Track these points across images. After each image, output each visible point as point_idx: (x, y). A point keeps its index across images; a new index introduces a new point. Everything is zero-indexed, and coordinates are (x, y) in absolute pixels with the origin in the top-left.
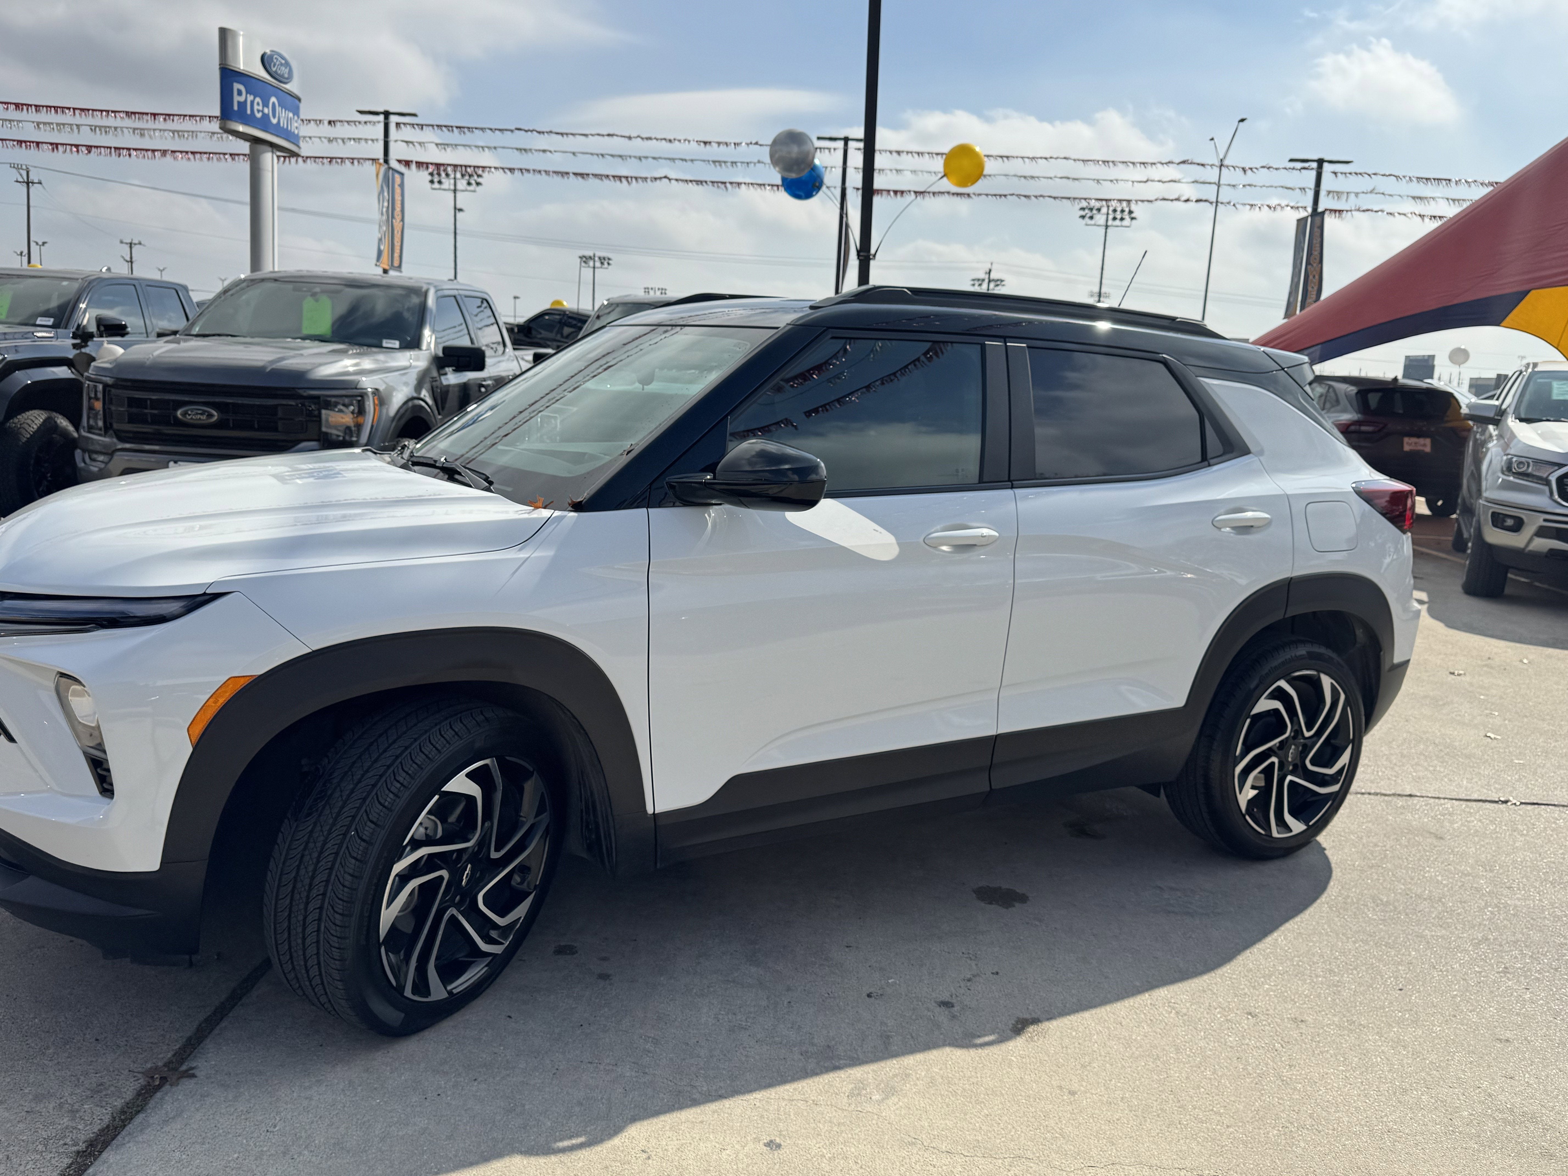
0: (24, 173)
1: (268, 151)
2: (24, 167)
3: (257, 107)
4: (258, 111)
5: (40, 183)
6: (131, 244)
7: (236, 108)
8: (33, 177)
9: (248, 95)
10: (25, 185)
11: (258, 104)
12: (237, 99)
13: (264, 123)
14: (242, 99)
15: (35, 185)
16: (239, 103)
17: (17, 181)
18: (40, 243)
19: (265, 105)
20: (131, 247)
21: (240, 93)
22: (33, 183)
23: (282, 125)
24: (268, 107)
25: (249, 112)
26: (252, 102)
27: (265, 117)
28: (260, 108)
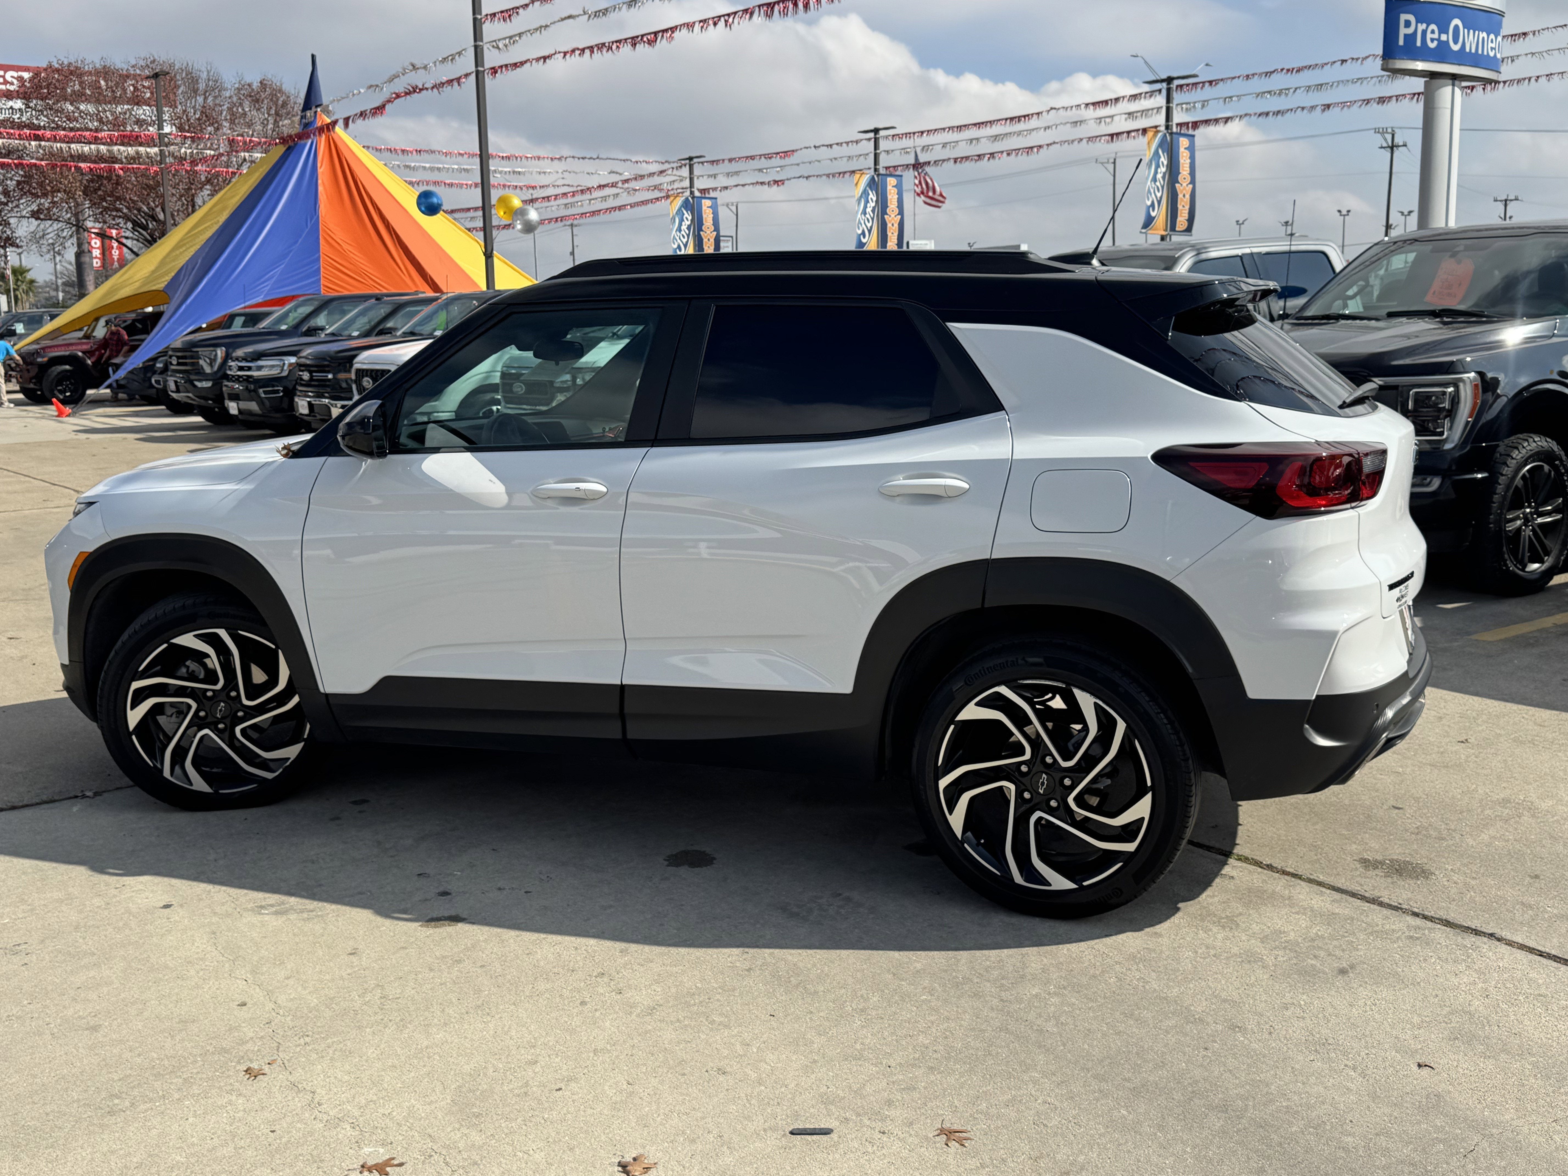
0: (1389, 137)
1: (1447, 85)
2: (1389, 130)
3: (1432, 35)
4: (1432, 40)
5: (1405, 145)
6: (1506, 201)
7: (1401, 42)
8: (1398, 140)
9: (1419, 25)
10: (1389, 149)
11: (1433, 32)
12: (1403, 31)
13: (1442, 53)
14: (1410, 31)
15: (1400, 148)
16: (1406, 35)
17: (1382, 147)
18: (1406, 213)
19: (1443, 30)
20: (1506, 206)
21: (1408, 24)
22: (1398, 146)
23: (1468, 50)
24: (1447, 33)
25: (1419, 44)
26: (1424, 33)
27: (1443, 46)
28: (1436, 36)
